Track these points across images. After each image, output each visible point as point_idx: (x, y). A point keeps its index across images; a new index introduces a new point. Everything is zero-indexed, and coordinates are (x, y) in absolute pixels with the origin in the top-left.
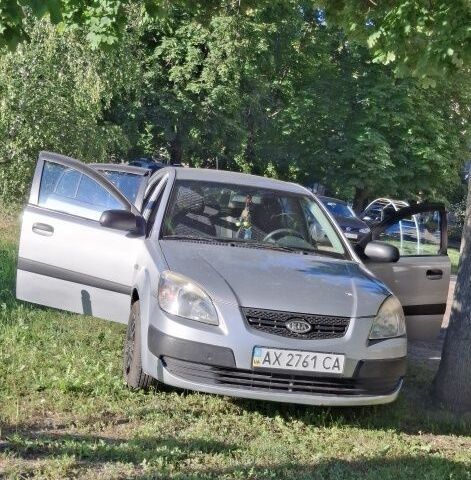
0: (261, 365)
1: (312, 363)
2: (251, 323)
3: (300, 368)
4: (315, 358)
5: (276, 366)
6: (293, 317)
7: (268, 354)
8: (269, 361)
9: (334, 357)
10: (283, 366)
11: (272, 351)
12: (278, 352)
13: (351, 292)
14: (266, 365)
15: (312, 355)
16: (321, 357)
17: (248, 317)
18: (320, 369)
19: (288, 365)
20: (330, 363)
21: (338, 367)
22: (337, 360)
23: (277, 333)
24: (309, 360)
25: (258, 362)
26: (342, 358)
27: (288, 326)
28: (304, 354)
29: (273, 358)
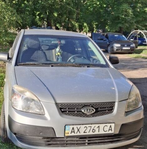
0: (70, 135)
1: (97, 130)
2: (63, 112)
3: (91, 133)
4: (99, 127)
5: (78, 134)
6: (85, 106)
7: (73, 128)
8: (74, 132)
9: (109, 125)
10: (82, 133)
11: (75, 127)
12: (79, 126)
13: (114, 87)
14: (73, 134)
15: (97, 125)
16: (102, 126)
17: (61, 109)
18: (102, 132)
19: (84, 132)
20: (107, 129)
21: (111, 130)
22: (111, 126)
23: (77, 115)
24: (96, 128)
25: (68, 133)
26: (113, 125)
27: (83, 111)
28: (93, 126)
29: (76, 130)
